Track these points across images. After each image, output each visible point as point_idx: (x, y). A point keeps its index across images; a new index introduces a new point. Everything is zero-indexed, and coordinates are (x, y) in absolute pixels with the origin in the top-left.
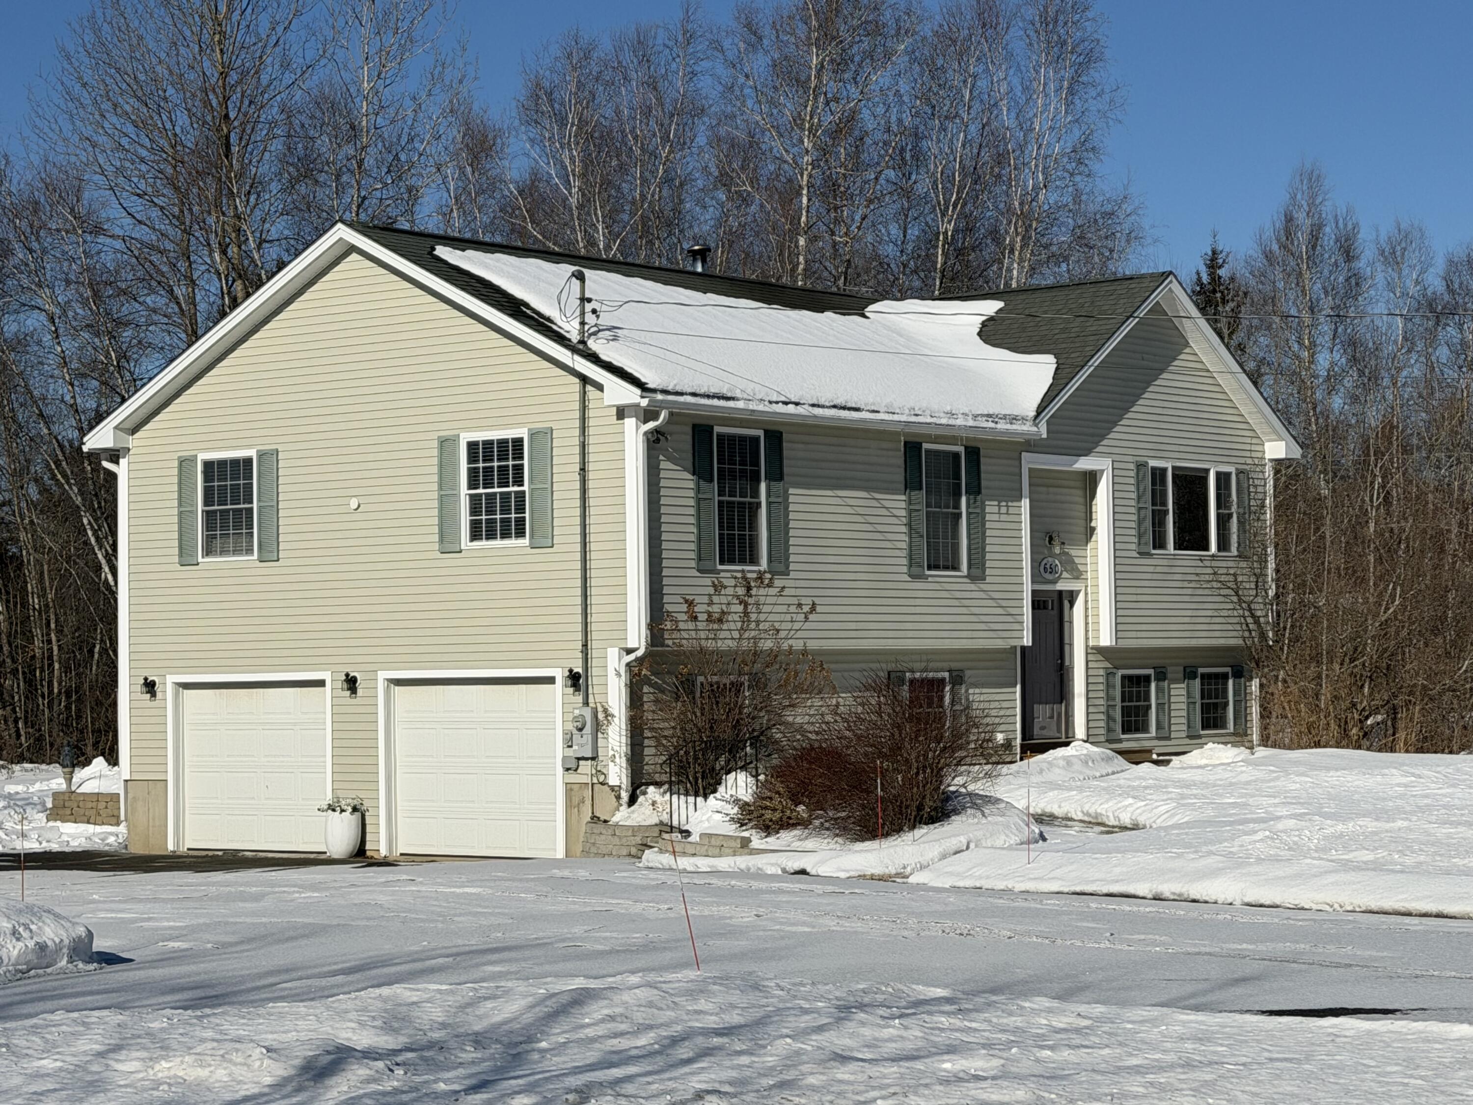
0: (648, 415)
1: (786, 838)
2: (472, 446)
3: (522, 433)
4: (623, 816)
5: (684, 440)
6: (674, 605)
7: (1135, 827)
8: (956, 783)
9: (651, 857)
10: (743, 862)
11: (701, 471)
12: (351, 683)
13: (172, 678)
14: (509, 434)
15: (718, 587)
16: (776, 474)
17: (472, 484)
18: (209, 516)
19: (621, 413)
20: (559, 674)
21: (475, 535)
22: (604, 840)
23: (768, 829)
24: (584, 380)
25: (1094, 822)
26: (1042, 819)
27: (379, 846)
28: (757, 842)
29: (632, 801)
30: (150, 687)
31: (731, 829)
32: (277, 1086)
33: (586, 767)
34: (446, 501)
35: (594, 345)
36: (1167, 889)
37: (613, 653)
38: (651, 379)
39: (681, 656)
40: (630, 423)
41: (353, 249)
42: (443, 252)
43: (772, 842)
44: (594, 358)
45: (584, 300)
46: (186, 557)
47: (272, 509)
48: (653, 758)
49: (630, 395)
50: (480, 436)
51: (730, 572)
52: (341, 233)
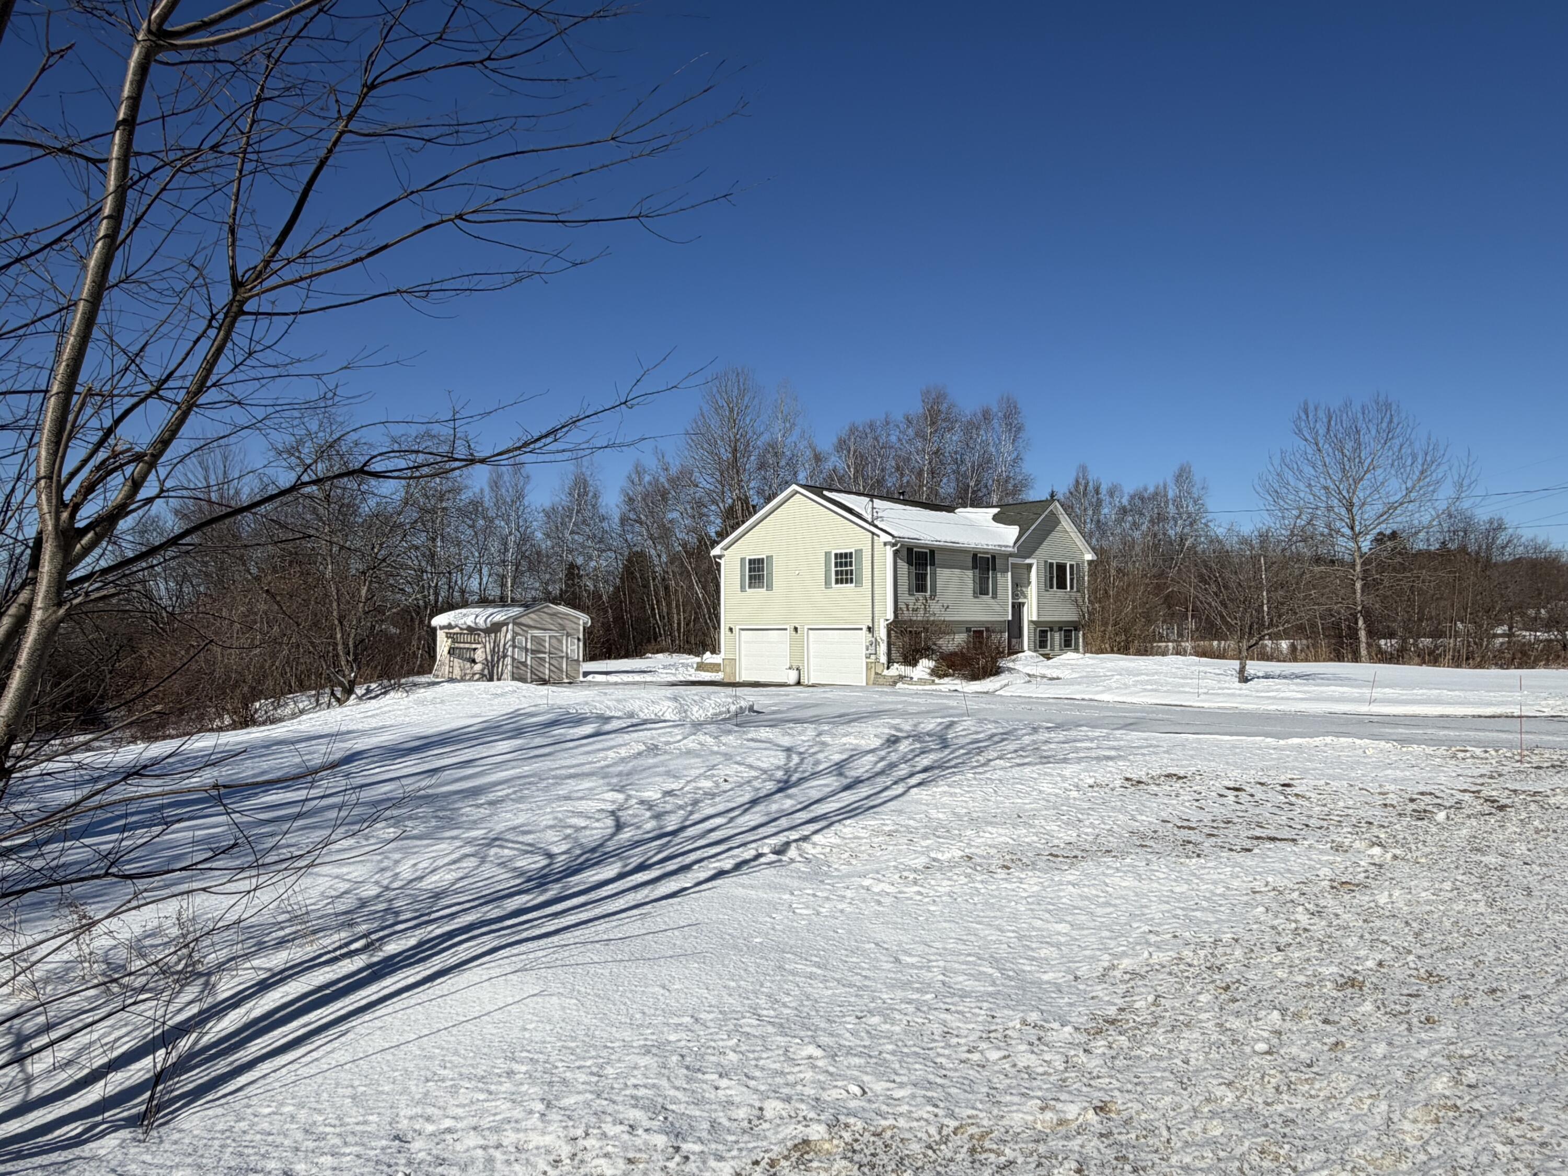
0: (894, 545)
1: (946, 680)
2: (836, 555)
3: (853, 550)
4: (886, 672)
5: (905, 553)
6: (901, 605)
7: (1058, 679)
8: (1003, 663)
9: (899, 685)
10: (934, 687)
11: (910, 563)
12: (796, 629)
13: (738, 627)
14: (848, 551)
15: (917, 600)
16: (933, 564)
17: (836, 566)
18: (750, 577)
19: (885, 544)
20: (865, 628)
21: (837, 582)
22: (881, 680)
23: (940, 677)
24: (873, 534)
25: (1043, 677)
26: (1029, 675)
27: (805, 680)
28: (937, 681)
29: (888, 668)
30: (731, 630)
31: (927, 677)
32: (882, 745)
33: (873, 657)
34: (827, 571)
35: (876, 522)
36: (1087, 697)
37: (882, 621)
38: (895, 533)
39: (905, 622)
40: (888, 547)
41: (797, 492)
42: (825, 493)
43: (942, 681)
44: (876, 526)
45: (873, 508)
46: (743, 589)
47: (770, 574)
48: (894, 655)
49: (889, 539)
50: (839, 551)
51: (920, 595)
52: (794, 487)
